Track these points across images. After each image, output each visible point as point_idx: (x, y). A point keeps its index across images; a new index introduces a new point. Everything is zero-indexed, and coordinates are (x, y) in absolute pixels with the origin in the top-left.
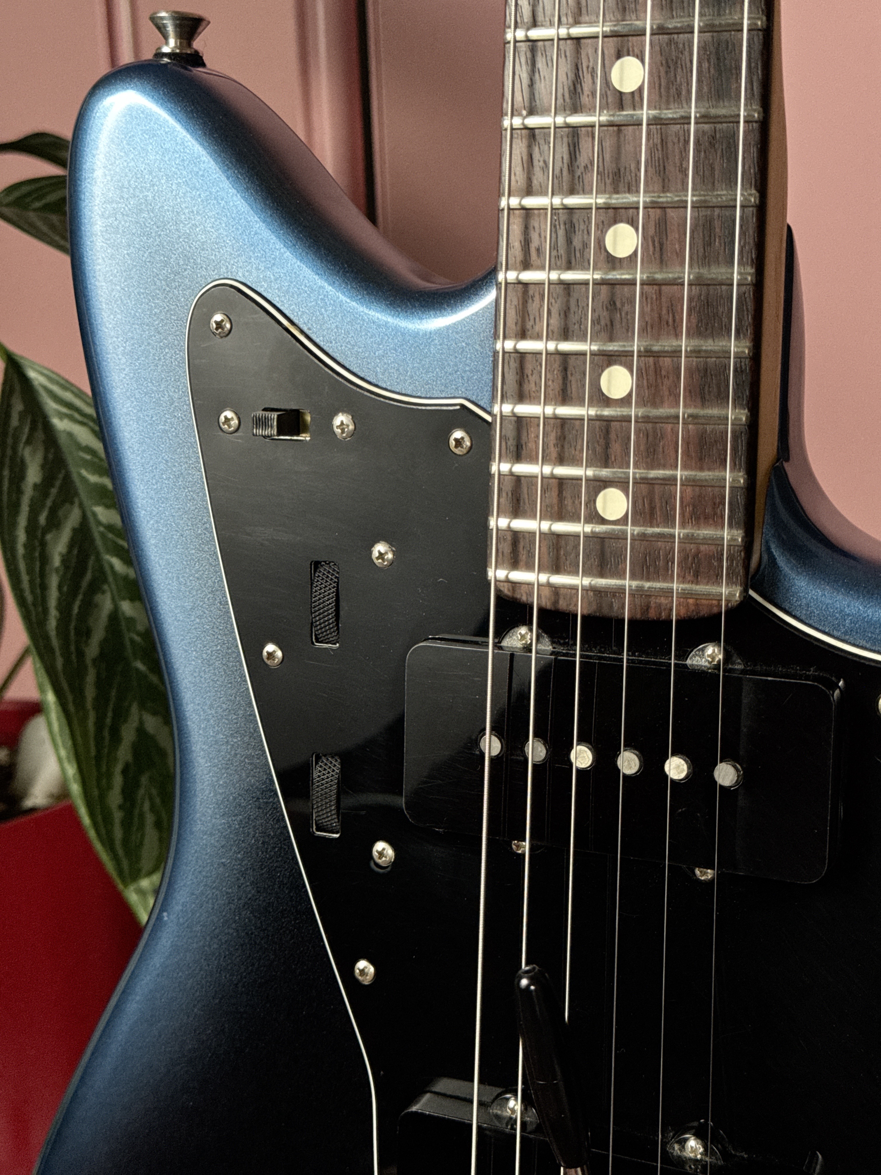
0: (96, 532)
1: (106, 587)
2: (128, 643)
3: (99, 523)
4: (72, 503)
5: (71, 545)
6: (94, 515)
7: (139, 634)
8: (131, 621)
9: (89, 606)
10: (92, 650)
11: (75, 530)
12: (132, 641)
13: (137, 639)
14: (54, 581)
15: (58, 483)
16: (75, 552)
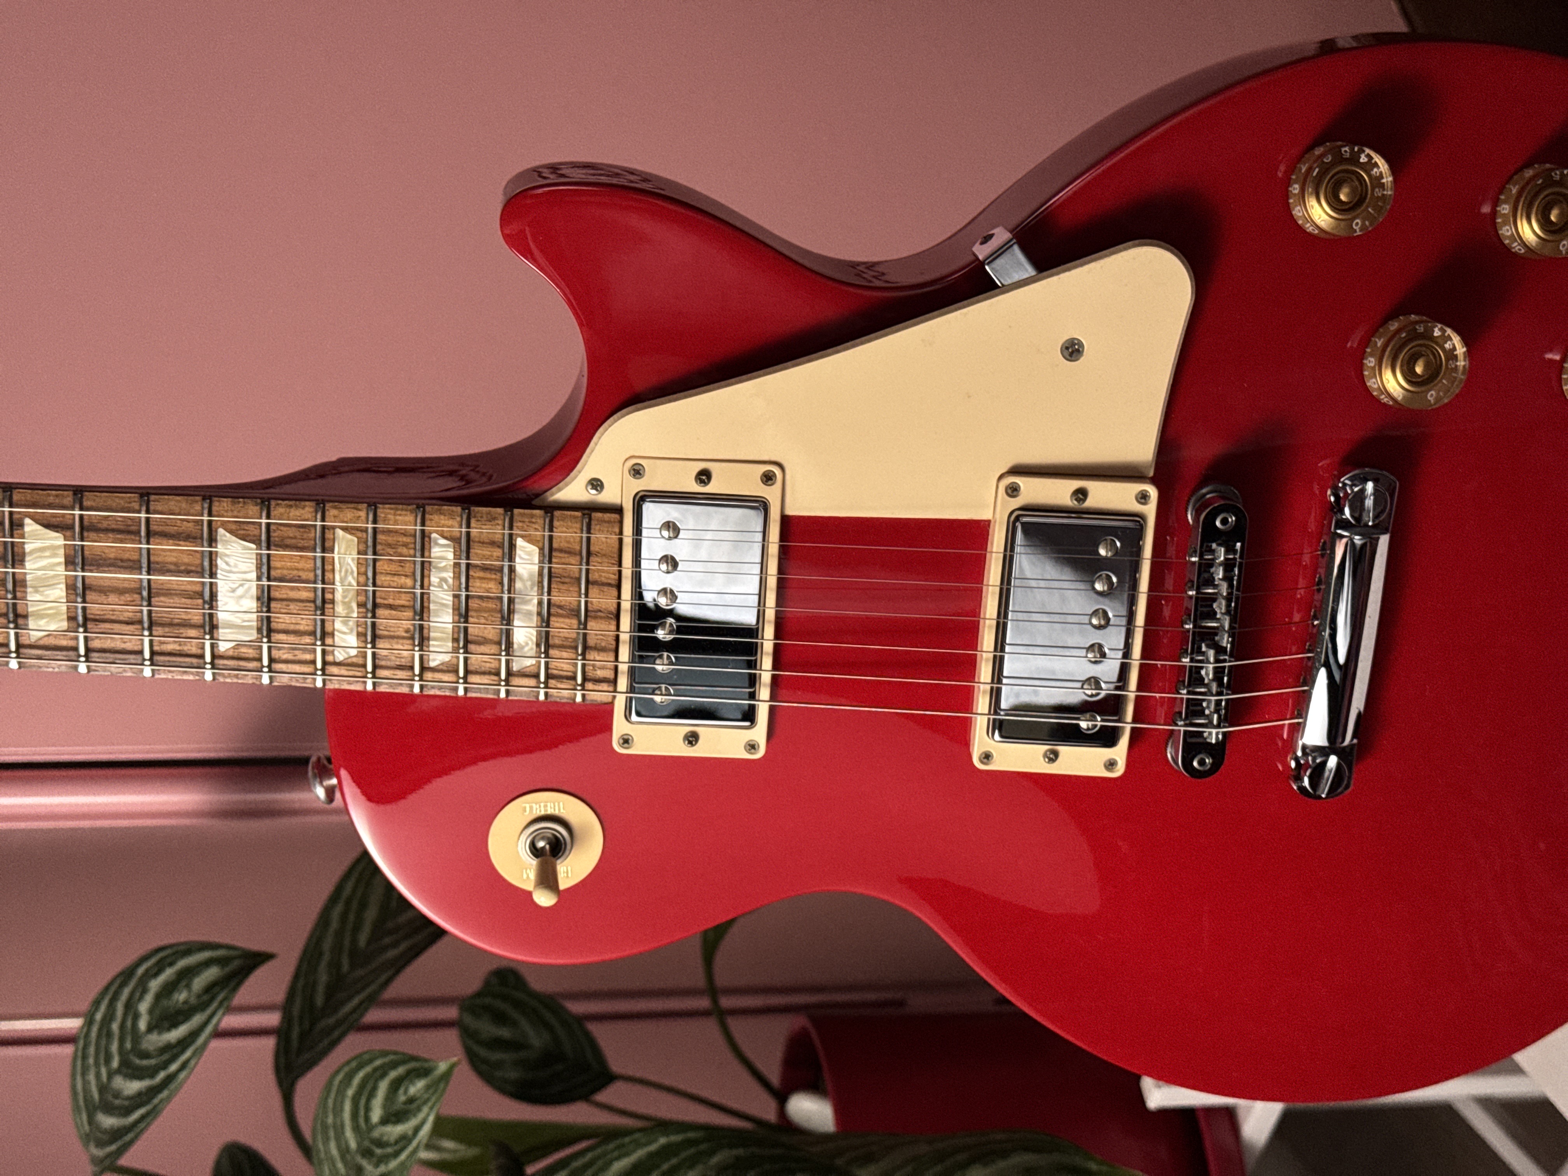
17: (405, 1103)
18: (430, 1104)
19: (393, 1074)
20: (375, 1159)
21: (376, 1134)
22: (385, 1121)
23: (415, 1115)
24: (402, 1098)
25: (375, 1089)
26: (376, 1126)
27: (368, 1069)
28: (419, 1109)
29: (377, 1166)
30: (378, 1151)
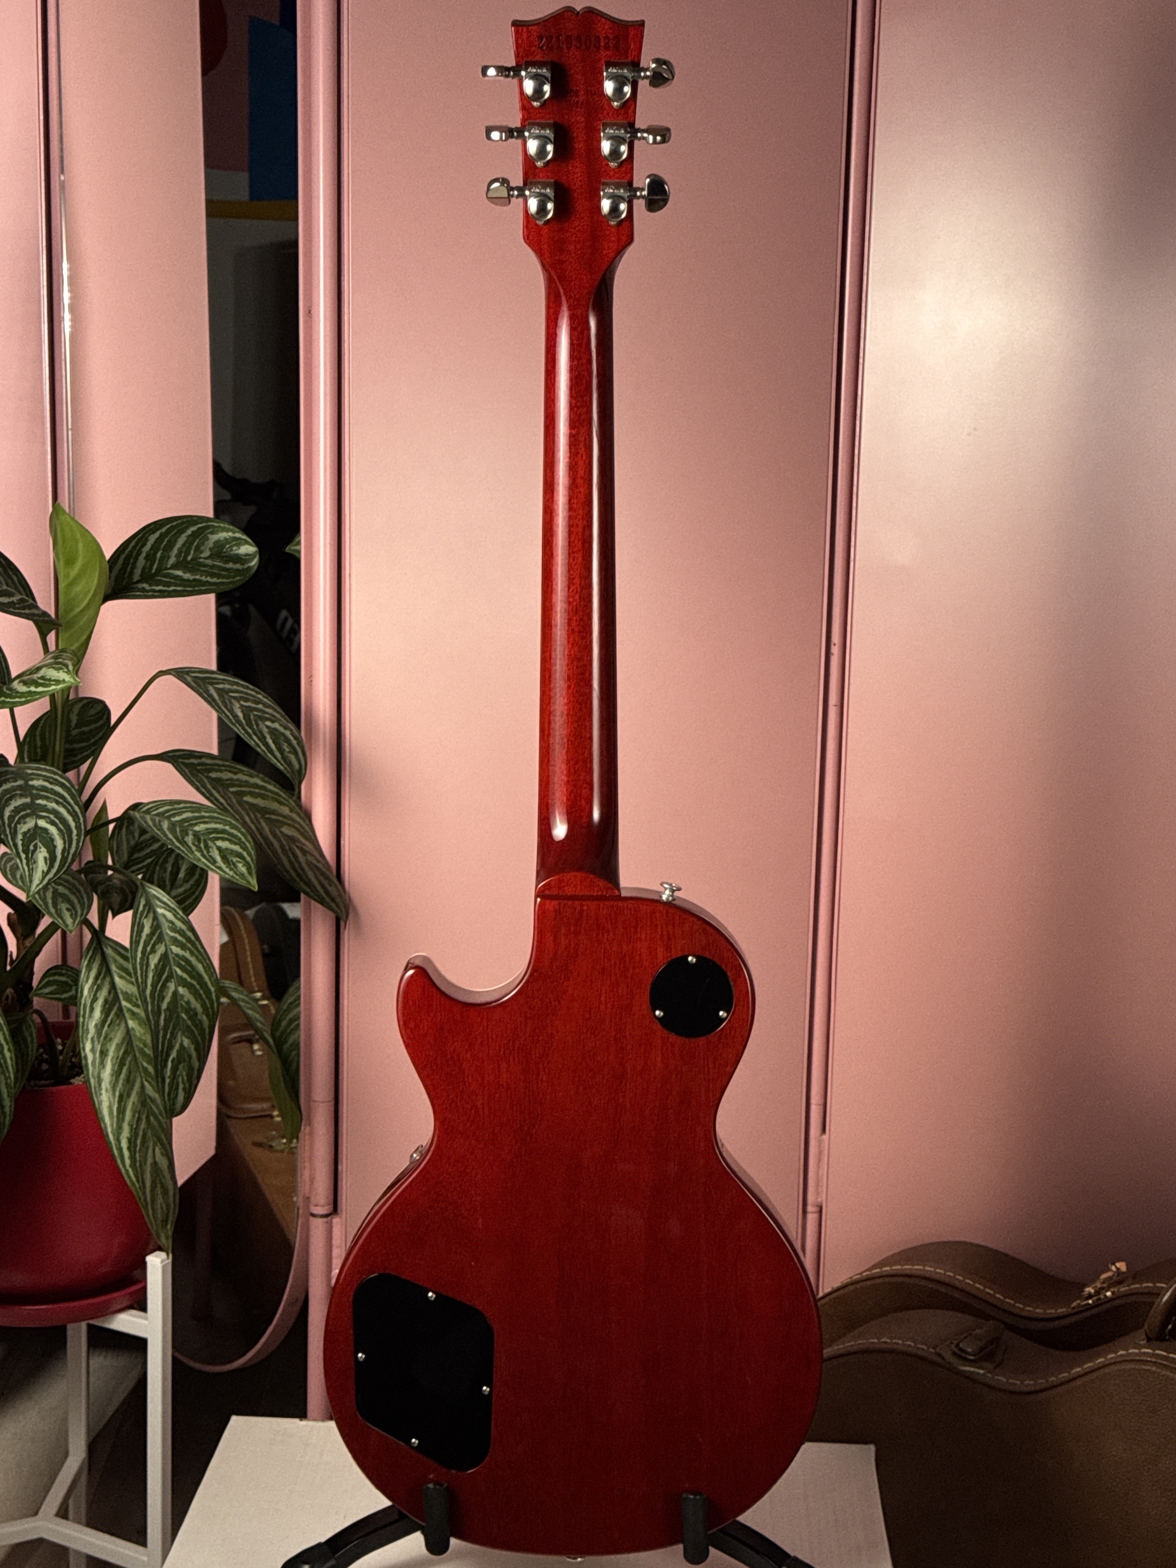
0: (171, 956)
1: (173, 980)
2: (179, 1005)
3: (172, 953)
4: (162, 943)
5: (160, 961)
6: (171, 949)
7: (185, 1002)
8: (182, 996)
9: (164, 986)
10: (164, 1006)
11: (162, 955)
12: (182, 1005)
13: (184, 1004)
14: (151, 975)
15: (157, 935)
16: (161, 964)
17: (232, 861)
18: (235, 875)
19: (245, 854)
20: (196, 843)
21: (210, 844)
22: (219, 848)
23: (227, 867)
24: (234, 860)
25: (236, 844)
26: (215, 844)
27: (243, 839)
28: (231, 869)
29: (193, 844)
30: (202, 845)
